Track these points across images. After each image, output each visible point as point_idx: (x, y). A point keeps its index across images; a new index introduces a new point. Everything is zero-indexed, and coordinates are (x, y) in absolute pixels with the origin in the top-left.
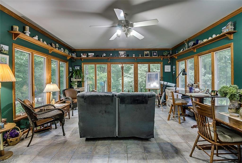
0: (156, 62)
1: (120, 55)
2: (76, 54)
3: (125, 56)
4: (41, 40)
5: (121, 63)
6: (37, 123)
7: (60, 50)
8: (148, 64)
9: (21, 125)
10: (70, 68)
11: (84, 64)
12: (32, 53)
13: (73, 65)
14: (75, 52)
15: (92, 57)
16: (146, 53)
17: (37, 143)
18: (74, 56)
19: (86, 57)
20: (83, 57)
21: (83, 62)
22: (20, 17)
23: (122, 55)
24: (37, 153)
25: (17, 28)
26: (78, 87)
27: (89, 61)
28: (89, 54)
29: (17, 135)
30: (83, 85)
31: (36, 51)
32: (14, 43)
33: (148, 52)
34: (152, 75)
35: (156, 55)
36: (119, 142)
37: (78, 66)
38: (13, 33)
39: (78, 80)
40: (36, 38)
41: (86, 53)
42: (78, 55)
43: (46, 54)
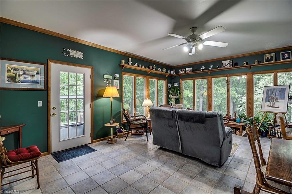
0: (288, 70)
1: (223, 66)
2: (175, 71)
3: (230, 65)
4: (140, 65)
5: (225, 76)
6: (130, 126)
7: (157, 70)
8: (274, 72)
9: (126, 127)
10: (169, 86)
11: (182, 80)
12: (134, 76)
13: (172, 82)
14: (174, 69)
15: (189, 72)
16: (268, 57)
17: (130, 141)
18: (173, 73)
19: (183, 72)
20: (181, 72)
21: (181, 78)
22: (125, 53)
23: (226, 65)
24: (127, 145)
25: (123, 61)
26: (176, 104)
27: (187, 77)
28: (187, 69)
29: (122, 132)
30: (181, 103)
31: (137, 75)
32: (123, 72)
33: (273, 55)
34: (274, 90)
35: (287, 58)
36: (182, 159)
37: (176, 82)
38: (121, 65)
39: (176, 97)
40: (136, 65)
41: (184, 69)
42: (177, 72)
43: (145, 76)
